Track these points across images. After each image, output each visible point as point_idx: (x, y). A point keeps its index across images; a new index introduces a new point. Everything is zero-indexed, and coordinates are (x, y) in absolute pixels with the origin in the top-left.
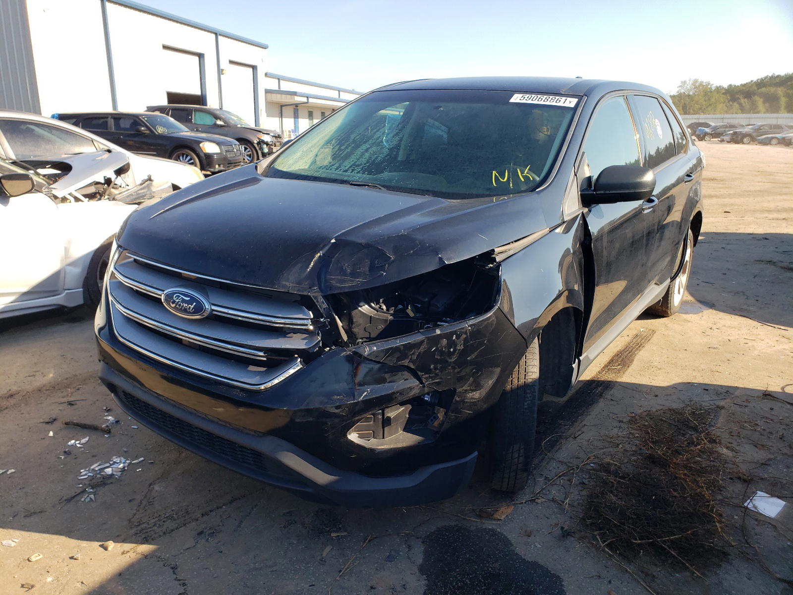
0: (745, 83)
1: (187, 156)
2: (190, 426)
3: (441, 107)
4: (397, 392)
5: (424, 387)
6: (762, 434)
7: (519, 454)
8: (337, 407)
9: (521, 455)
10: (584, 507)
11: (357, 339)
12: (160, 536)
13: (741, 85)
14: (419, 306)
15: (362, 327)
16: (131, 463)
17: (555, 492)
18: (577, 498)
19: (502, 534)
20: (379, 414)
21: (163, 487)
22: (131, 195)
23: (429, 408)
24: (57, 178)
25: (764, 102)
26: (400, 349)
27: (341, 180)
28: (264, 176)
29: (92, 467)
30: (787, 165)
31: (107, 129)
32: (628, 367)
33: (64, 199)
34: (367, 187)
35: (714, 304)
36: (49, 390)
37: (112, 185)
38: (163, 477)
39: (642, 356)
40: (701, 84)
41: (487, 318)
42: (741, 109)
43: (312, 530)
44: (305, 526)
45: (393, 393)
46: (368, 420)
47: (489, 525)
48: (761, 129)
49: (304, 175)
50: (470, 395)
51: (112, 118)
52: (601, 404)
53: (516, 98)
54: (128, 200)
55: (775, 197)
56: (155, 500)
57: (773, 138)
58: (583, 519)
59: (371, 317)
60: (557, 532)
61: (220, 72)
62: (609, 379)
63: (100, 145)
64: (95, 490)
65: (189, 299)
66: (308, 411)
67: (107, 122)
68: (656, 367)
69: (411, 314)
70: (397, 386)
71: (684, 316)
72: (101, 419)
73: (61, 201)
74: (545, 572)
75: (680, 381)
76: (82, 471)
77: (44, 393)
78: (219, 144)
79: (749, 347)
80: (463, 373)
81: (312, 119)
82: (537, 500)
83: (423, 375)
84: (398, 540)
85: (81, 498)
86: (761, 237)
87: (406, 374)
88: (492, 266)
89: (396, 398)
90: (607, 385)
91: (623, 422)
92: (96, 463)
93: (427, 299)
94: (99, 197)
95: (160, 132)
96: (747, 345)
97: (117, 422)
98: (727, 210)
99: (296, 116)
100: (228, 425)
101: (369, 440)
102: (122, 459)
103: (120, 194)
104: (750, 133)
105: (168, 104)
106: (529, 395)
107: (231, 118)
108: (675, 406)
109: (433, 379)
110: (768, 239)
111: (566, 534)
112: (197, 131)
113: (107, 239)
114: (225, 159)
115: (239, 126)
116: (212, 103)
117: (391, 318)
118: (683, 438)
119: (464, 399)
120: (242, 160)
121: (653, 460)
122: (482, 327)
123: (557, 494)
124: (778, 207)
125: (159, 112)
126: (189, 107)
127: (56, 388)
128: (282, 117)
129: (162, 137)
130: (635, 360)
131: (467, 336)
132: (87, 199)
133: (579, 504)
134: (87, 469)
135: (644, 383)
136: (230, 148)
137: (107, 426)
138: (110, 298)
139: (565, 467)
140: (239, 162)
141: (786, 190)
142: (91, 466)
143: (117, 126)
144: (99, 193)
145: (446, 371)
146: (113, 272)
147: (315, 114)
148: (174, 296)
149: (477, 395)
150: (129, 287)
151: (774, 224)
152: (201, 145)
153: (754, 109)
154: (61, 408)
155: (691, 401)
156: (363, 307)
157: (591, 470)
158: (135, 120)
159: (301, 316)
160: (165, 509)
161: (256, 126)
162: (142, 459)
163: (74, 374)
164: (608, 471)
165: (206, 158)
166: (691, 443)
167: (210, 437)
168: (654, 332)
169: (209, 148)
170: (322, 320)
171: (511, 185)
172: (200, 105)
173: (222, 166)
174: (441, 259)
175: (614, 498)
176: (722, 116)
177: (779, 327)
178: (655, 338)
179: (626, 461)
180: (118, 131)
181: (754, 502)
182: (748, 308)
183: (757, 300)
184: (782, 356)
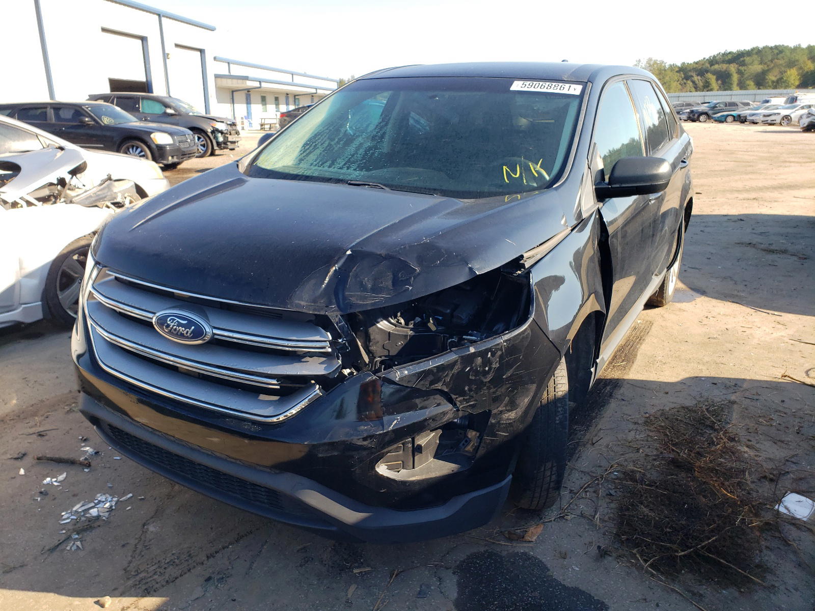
0: (698, 60)
1: (137, 148)
2: (191, 463)
3: (436, 96)
4: (430, 419)
5: (458, 410)
6: (779, 429)
7: (551, 472)
8: (365, 439)
9: (553, 473)
10: (615, 522)
11: (375, 358)
12: (163, 586)
13: (694, 62)
14: (440, 318)
15: (380, 344)
16: (118, 501)
17: (583, 506)
18: (606, 511)
19: (536, 558)
20: (409, 442)
21: (159, 527)
22: (91, 197)
23: (460, 431)
24: (5, 181)
25: (717, 80)
26: (433, 372)
27: (337, 179)
28: (248, 176)
29: (74, 509)
30: (746, 143)
31: (46, 120)
32: (633, 363)
33: (14, 205)
34: (367, 186)
35: (704, 291)
36: (13, 419)
37: (67, 187)
38: (158, 514)
39: (644, 349)
40: (655, 62)
41: (522, 331)
42: (695, 88)
43: (332, 567)
44: (324, 563)
45: (426, 420)
46: (397, 450)
47: (521, 548)
48: (717, 107)
49: (293, 174)
50: (506, 416)
51: (51, 108)
52: (613, 405)
53: (517, 86)
54: (87, 203)
55: (742, 177)
56: (151, 543)
57: (728, 116)
58: (617, 535)
59: (389, 333)
60: (593, 550)
61: (165, 56)
62: (616, 377)
63: (46, 140)
64: (81, 536)
65: (186, 322)
66: (332, 445)
67: (46, 112)
68: (661, 361)
69: (433, 328)
70: (429, 412)
71: (678, 305)
72: (77, 451)
73: (12, 206)
74: (589, 599)
75: (687, 375)
76: (63, 514)
77: (8, 424)
78: (171, 134)
79: (748, 336)
80: (498, 393)
81: (266, 104)
82: (566, 517)
83: (457, 398)
84: (427, 573)
85: (67, 546)
86: (736, 219)
87: (439, 398)
88: (519, 272)
89: (428, 424)
90: (616, 384)
91: (638, 424)
92: (79, 503)
93: (449, 311)
94: (54, 200)
95: (106, 123)
96: (745, 334)
97: (97, 453)
98: (698, 192)
99: (248, 102)
100: (239, 462)
101: (399, 472)
102: (108, 495)
103: (77, 196)
104: (706, 111)
105: (112, 91)
106: (560, 409)
107: (182, 106)
108: (689, 403)
109: (467, 401)
110: (743, 220)
111: (603, 554)
112: (146, 120)
113: (66, 247)
114: (179, 150)
115: (191, 114)
116: (158, 90)
117: (410, 333)
118: (702, 438)
119: (499, 421)
120: (196, 150)
121: (676, 464)
122: (517, 342)
123: (585, 509)
124: (747, 187)
125: (103, 101)
126: (134, 95)
127: (22, 416)
128: (233, 103)
129: (107, 128)
130: (638, 355)
131: (503, 353)
132: (41, 203)
133: (609, 518)
134: (69, 511)
135: (652, 380)
136: (183, 138)
137: (86, 459)
138: (89, 322)
139: (589, 477)
140: (194, 153)
141: (749, 169)
142: (73, 506)
143: (58, 116)
144: (53, 196)
145: (481, 391)
146: (90, 292)
147: (268, 100)
148: (168, 319)
149: (512, 415)
150: (112, 309)
151: (746, 205)
152: (152, 136)
153: (707, 87)
154: (29, 441)
155: (701, 397)
156: (381, 323)
157: (616, 479)
158: (77, 110)
159: (318, 338)
160: (165, 554)
161: (206, 114)
162: (131, 495)
163: (40, 399)
164: (634, 480)
165: (158, 149)
166: (712, 443)
167: (217, 475)
168: (651, 323)
169: (161, 138)
170: (340, 341)
171: (525, 181)
172: (145, 92)
173: (175, 157)
174: (471, 269)
175: (646, 511)
176: (677, 94)
177: (773, 312)
178: (654, 330)
179: (649, 467)
180: (59, 123)
181: (786, 504)
182: (738, 294)
183: (746, 285)
184: (782, 343)
